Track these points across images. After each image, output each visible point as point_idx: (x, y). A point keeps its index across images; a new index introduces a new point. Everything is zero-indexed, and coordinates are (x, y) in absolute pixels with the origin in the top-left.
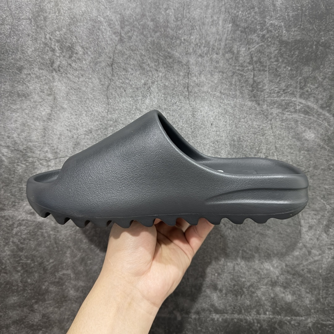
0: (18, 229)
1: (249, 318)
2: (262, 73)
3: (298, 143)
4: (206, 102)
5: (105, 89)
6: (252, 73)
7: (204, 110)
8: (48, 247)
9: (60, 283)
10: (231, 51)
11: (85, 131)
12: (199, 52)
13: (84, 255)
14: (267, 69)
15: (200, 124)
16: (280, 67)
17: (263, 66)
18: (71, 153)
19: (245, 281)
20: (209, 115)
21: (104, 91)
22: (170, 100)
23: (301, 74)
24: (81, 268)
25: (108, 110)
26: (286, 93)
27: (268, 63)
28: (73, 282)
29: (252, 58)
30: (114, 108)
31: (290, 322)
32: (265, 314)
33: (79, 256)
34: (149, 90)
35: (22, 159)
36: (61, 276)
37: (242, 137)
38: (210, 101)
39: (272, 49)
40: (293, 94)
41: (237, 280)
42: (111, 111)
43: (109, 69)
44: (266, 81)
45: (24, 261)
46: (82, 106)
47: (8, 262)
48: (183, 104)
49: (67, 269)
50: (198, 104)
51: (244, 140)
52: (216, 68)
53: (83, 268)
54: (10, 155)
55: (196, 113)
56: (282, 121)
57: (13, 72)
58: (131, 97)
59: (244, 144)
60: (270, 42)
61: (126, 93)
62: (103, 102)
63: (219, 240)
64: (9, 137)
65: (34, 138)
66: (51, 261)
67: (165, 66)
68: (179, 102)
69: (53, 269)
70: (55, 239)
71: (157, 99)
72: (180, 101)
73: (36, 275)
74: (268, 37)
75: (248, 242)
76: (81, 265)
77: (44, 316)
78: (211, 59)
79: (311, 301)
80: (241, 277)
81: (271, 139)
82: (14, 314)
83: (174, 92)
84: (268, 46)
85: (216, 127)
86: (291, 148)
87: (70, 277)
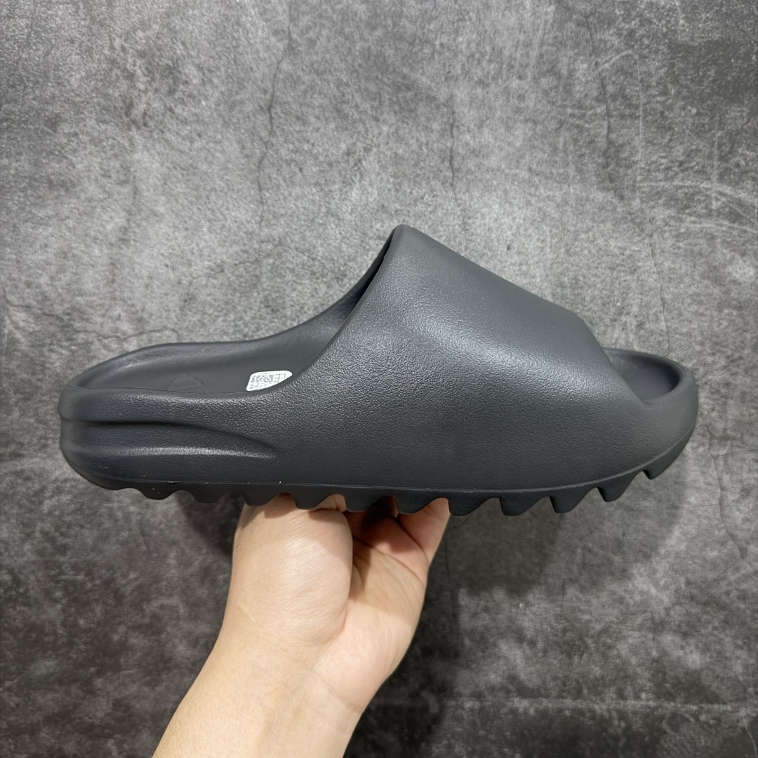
0: (54, 501)
1: (600, 708)
2: (628, 122)
3: (716, 291)
4: (494, 194)
5: (253, 167)
6: (605, 124)
7: (489, 213)
8: (124, 543)
9: (153, 627)
10: (553, 71)
11: (209, 267)
12: (478, 73)
13: (208, 560)
14: (640, 113)
15: (480, 248)
16: (670, 108)
17: (630, 105)
18: (175, 320)
19: (591, 621)
20: (501, 224)
21: (251, 171)
22: (409, 191)
23: (722, 124)
24: (203, 592)
25: (262, 217)
26: (687, 169)
27: (643, 100)
28: (185, 625)
29: (604, 87)
30: (274, 212)
31: (696, 716)
32: (637, 697)
33: (197, 563)
34: (359, 168)
35: (60, 335)
36: (156, 610)
37: (581, 278)
38: (506, 192)
39: (653, 65)
40: (702, 173)
41: (570, 618)
42: (268, 220)
43: (262, 119)
44: (638, 142)
45: (69, 576)
46: (201, 207)
47: (32, 578)
48: (440, 201)
49: (171, 595)
50: (475, 200)
51: (586, 283)
52: (518, 110)
53: (207, 592)
54: (33, 327)
55: (470, 221)
56: (678, 236)
57: (36, 129)
58: (316, 184)
59: (588, 294)
60: (648, 46)
61: (304, 176)
62: (249, 199)
63: (529, 524)
64: (29, 285)
65: (89, 286)
66: (132, 576)
67: (397, 108)
68: (430, 196)
69: (136, 594)
70: (142, 524)
71: (377, 188)
72: (432, 191)
73: (99, 609)
74: (643, 36)
75: (596, 528)
76: (203, 584)
77: (117, 704)
78: (507, 91)
79: (746, 667)
80: (580, 611)
81: (651, 281)
82: (48, 701)
83: (419, 172)
84: (643, 57)
85: (519, 253)
86: (700, 303)
87: (177, 612)
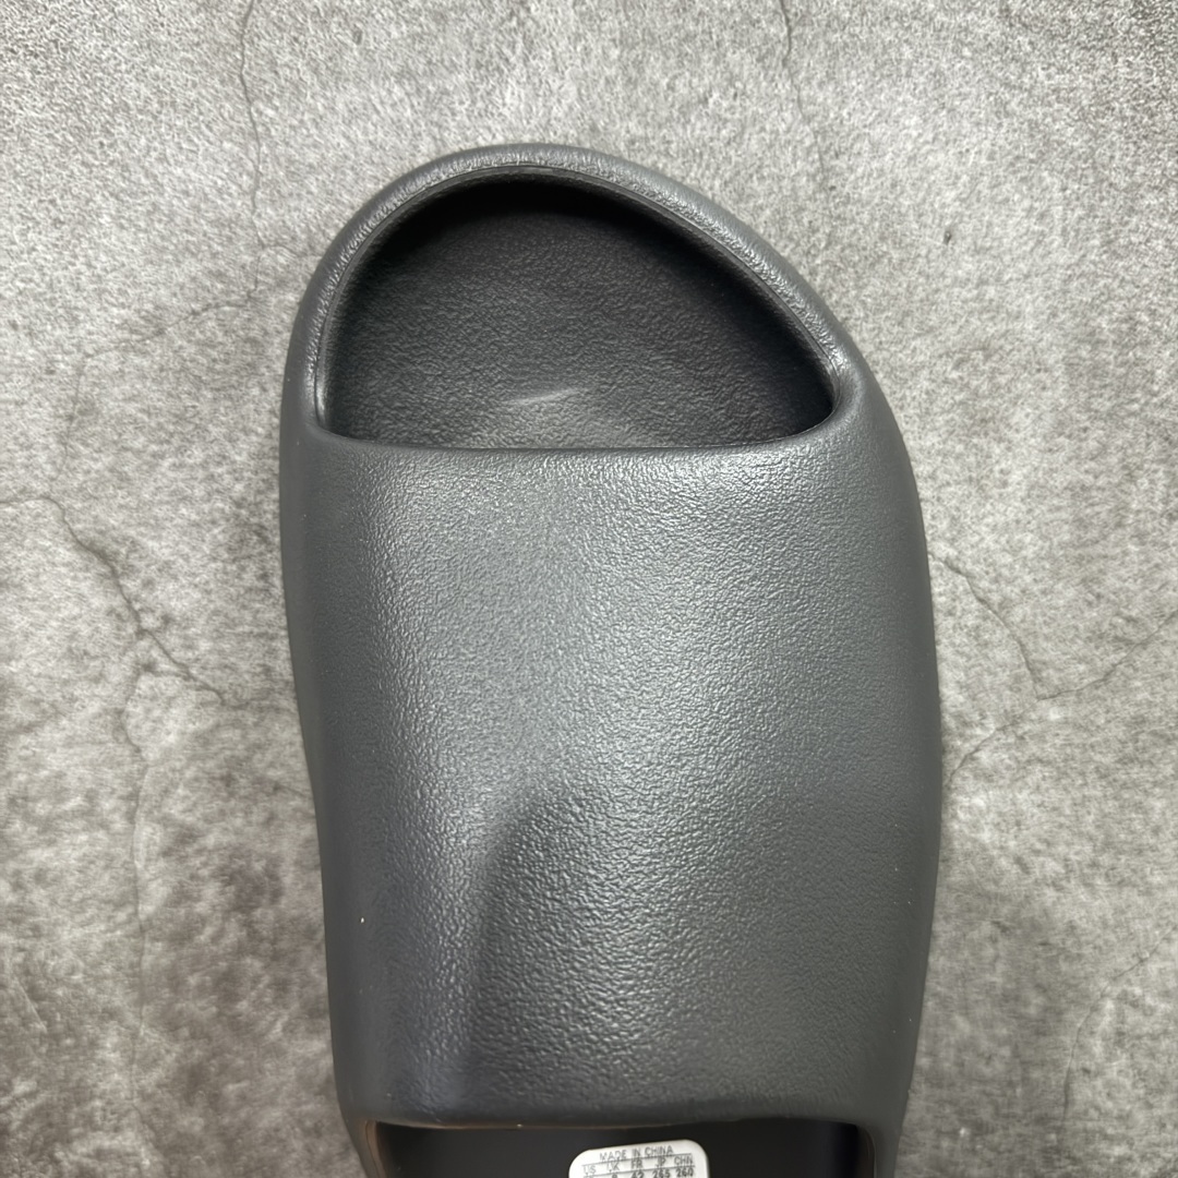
4: (907, 84)
5: (224, 35)
7: (894, 138)
11: (124, 325)
13: (197, 1053)
15: (868, 239)
18: (49, 470)
19: (1130, 1159)
20: (928, 171)
21: (220, 49)
22: (664, 82)
24: (192, 1122)
25: (256, 176)
30: (291, 161)
33: (170, 1059)
34: (521, 23)
36: (85, 1161)
37: (1145, 318)
38: (938, 78)
41: (1080, 1154)
42: (274, 183)
46: (90, 158)
48: (753, 107)
49: (117, 1129)
50: (853, 104)
51: (1158, 331)
53: (201, 1121)
55: (841, 163)
58: (404, 75)
61: (366, 53)
62: (219, 127)
63: (989, 952)
66: (21, 1087)
68: (724, 94)
69: (34, 1127)
70: (27, 973)
71: (575, 78)
72: (731, 81)
75: (1155, 951)
76: (191, 1104)
80: (1106, 1137)
83: (691, 27)
85: (978, 251)
87: (138, 1165)
